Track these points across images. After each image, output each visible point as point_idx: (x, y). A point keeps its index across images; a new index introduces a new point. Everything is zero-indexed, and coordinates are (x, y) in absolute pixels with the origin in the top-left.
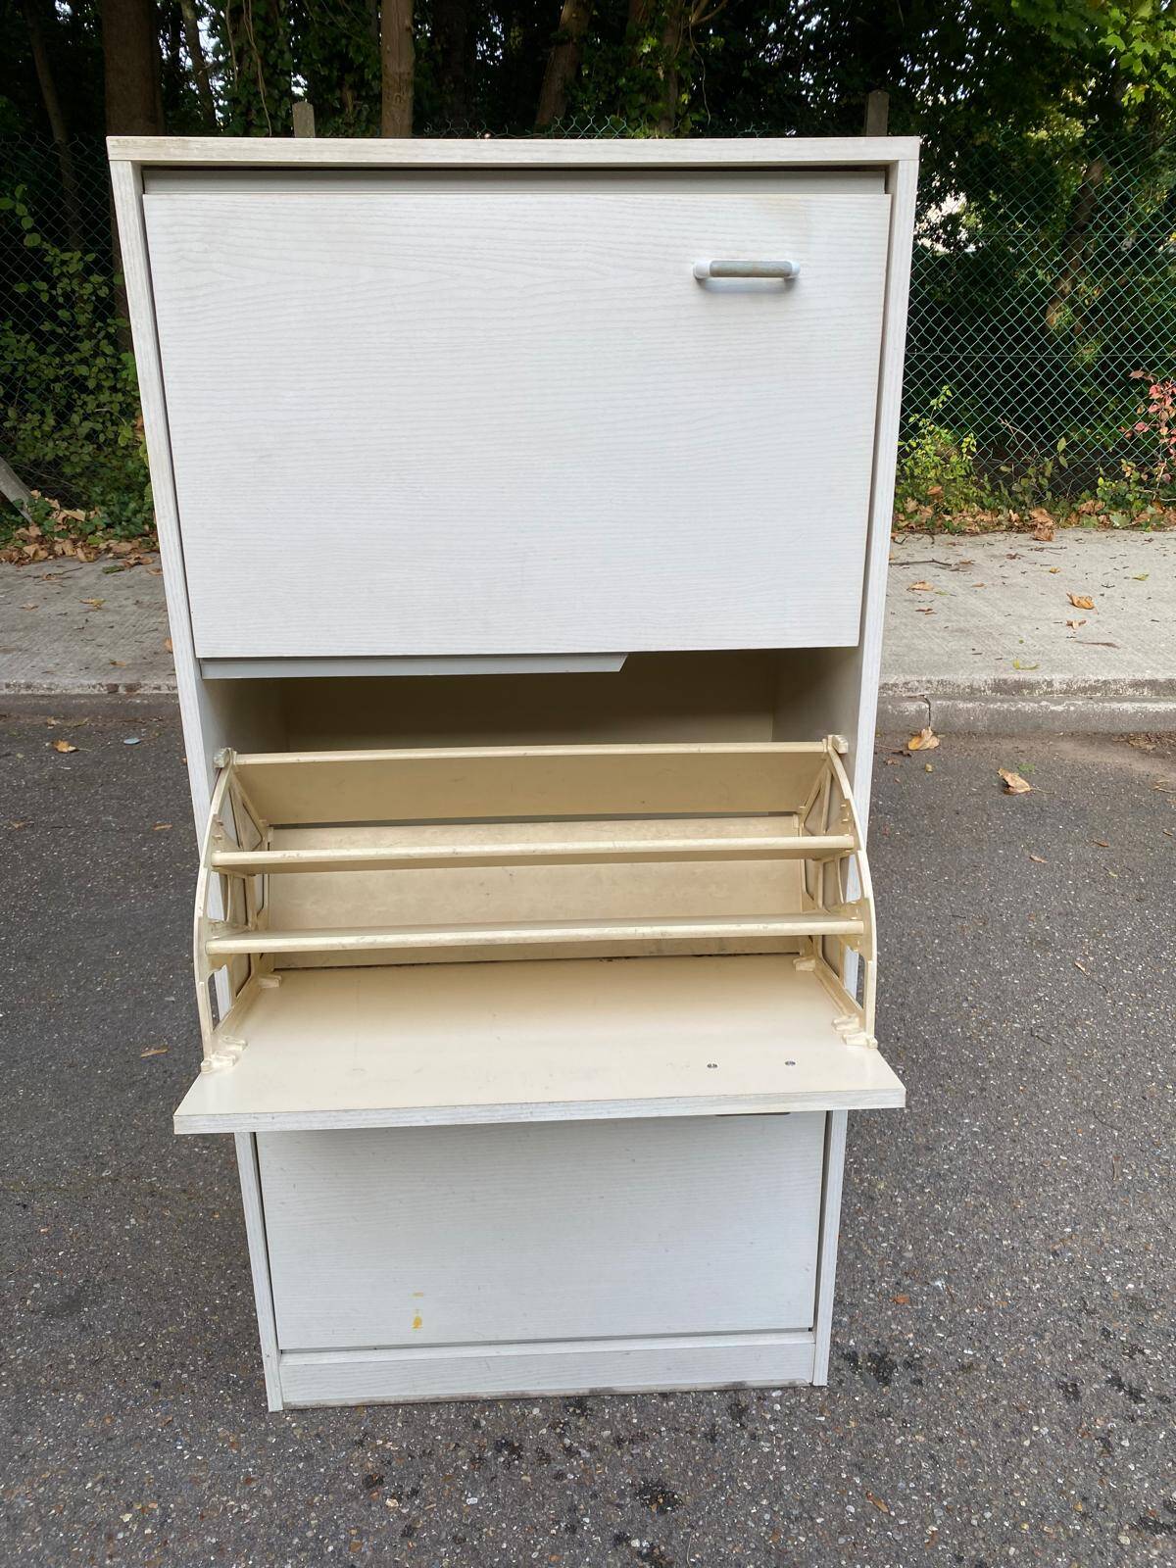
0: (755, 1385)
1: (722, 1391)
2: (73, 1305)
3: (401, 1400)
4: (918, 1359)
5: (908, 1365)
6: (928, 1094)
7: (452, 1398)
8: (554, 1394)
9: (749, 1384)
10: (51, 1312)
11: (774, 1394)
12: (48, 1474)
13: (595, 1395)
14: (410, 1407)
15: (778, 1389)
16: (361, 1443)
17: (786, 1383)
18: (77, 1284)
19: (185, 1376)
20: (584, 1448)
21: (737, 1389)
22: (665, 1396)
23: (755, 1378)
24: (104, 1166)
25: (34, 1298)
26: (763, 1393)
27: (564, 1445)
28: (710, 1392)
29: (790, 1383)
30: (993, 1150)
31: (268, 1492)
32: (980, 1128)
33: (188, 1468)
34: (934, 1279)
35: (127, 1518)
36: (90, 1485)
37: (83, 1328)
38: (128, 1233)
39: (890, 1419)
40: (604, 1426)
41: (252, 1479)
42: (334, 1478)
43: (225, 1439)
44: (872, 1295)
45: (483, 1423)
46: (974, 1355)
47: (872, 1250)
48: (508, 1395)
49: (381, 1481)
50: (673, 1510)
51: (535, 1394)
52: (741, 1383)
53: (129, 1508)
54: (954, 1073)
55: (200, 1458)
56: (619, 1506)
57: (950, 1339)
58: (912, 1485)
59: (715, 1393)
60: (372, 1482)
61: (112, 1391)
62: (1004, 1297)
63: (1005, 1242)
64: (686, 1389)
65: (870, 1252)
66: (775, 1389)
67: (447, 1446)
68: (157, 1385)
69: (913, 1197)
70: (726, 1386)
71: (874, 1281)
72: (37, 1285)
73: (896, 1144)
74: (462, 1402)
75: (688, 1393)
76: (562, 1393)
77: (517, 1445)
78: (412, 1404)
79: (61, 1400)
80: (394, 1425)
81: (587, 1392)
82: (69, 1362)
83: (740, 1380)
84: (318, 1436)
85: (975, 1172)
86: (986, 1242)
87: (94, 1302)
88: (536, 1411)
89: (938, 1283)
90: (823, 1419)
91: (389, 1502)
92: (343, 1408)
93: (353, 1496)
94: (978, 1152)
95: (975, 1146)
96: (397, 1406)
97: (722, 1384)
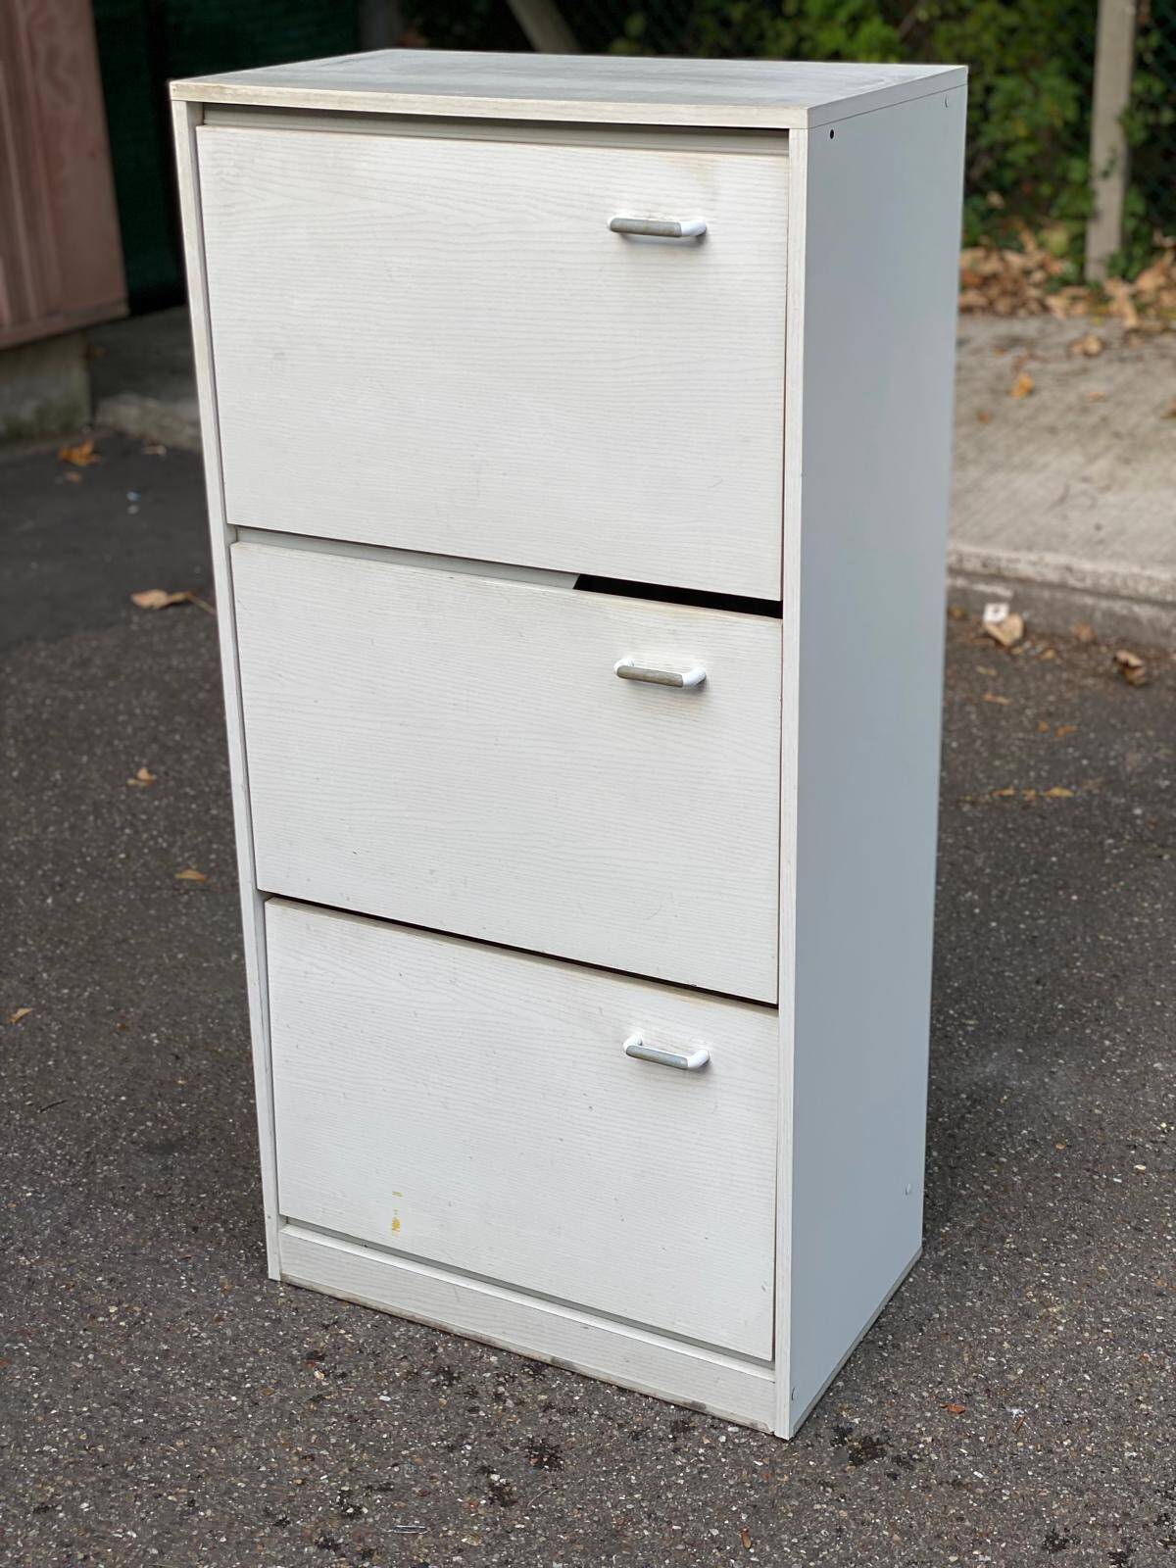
0: (717, 1414)
1: (680, 1408)
2: (167, 1148)
3: (381, 1307)
7: (427, 1322)
8: (519, 1351)
9: (708, 1409)
10: (149, 1148)
11: (730, 1429)
12: (75, 1261)
13: (557, 1367)
14: (387, 1317)
15: (737, 1425)
16: (326, 1327)
17: (747, 1423)
18: (182, 1133)
19: (222, 1230)
20: (513, 1399)
21: (696, 1410)
22: (622, 1390)
23: (717, 1406)
25: (142, 1133)
26: (720, 1423)
27: (497, 1391)
28: (668, 1404)
29: (752, 1424)
31: (229, 1332)
33: (178, 1294)
35: (113, 1309)
36: (100, 1279)
37: (166, 1168)
39: (829, 1490)
40: (545, 1391)
41: (223, 1320)
42: (285, 1342)
43: (222, 1286)
45: (440, 1350)
46: (982, 1479)
48: (476, 1337)
49: (321, 1359)
50: (550, 1470)
51: (500, 1345)
52: (702, 1406)
53: (118, 1304)
55: (193, 1290)
56: (506, 1449)
57: (971, 1459)
58: (795, 1540)
59: (673, 1407)
60: (314, 1357)
61: (158, 1221)
63: (1143, 1406)
64: (646, 1391)
66: (734, 1424)
67: (396, 1355)
68: (195, 1229)
70: (685, 1404)
72: (149, 1124)
74: (434, 1330)
75: (647, 1397)
76: (525, 1353)
77: (455, 1375)
78: (390, 1316)
79: (116, 1214)
80: (364, 1324)
81: (549, 1361)
82: (139, 1190)
83: (701, 1402)
84: (296, 1309)
86: (1121, 1398)
87: (186, 1151)
88: (493, 1359)
89: (1015, 1412)
90: (760, 1464)
91: (317, 1374)
92: (331, 1297)
93: (293, 1360)
96: (376, 1311)
97: (682, 1400)
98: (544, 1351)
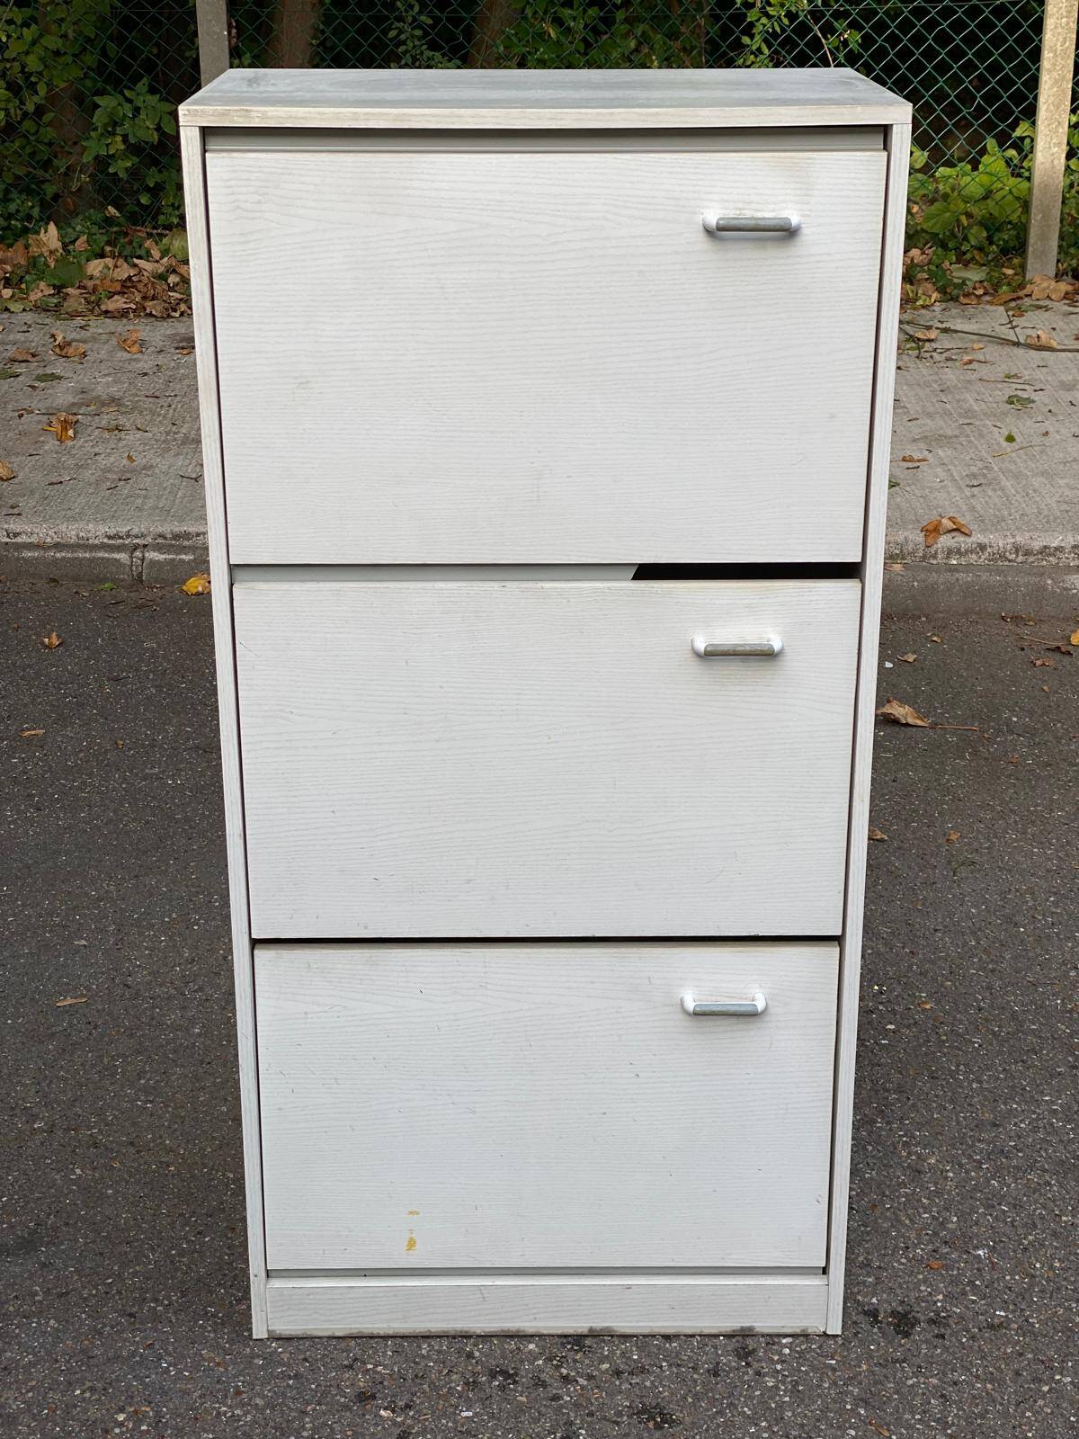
0: (766, 1331)
1: (728, 1336)
2: (27, 1245)
3: (391, 1332)
4: (944, 1317)
5: (932, 1321)
6: (1004, 1070)
7: (444, 1332)
8: (552, 1332)
9: (756, 1330)
11: (784, 1341)
12: (34, 1383)
13: (594, 1334)
14: (400, 1340)
15: (789, 1336)
16: (350, 1367)
17: (798, 1331)
18: (28, 1227)
19: (160, 1308)
20: (582, 1377)
21: (746, 1333)
22: (667, 1337)
23: (764, 1324)
24: (35, 1118)
26: (772, 1339)
27: (562, 1374)
28: (716, 1336)
29: (803, 1331)
30: (1072, 1129)
31: (259, 1401)
32: (1061, 1106)
33: (175, 1382)
34: (976, 1248)
35: (121, 1417)
36: (78, 1392)
37: (44, 1265)
38: (74, 1182)
39: (905, 1365)
40: (603, 1360)
41: (243, 1392)
42: (325, 1394)
43: (209, 1360)
44: (903, 1261)
45: (477, 1354)
46: (1006, 1316)
47: (911, 1220)
48: (503, 1331)
49: (373, 1397)
50: (670, 1427)
51: (531, 1331)
52: (751, 1329)
53: (122, 1410)
54: (1042, 1049)
55: (187, 1374)
56: (617, 1423)
57: (983, 1302)
58: (918, 1417)
59: (722, 1338)
60: (364, 1397)
61: (86, 1319)
62: (1052, 1268)
63: (1064, 1218)
64: (690, 1332)
65: (907, 1222)
66: (786, 1336)
67: (440, 1372)
68: (131, 1315)
69: (967, 1172)
70: (734, 1331)
71: (908, 1248)
73: (957, 1119)
74: (454, 1337)
75: (693, 1336)
76: (559, 1332)
77: (512, 1372)
78: (402, 1337)
79: (34, 1325)
80: (384, 1353)
81: (585, 1331)
82: (36, 1294)
83: (749, 1325)
84: (305, 1360)
85: (1046, 1150)
86: (1042, 1217)
87: (51, 1243)
88: (532, 1346)
89: (981, 1252)
90: (834, 1362)
91: (382, 1412)
92: (330, 1338)
93: (346, 1407)
94: (1055, 1131)
95: (1052, 1124)
96: (386, 1337)
97: (729, 1329)
98: (578, 1325)
